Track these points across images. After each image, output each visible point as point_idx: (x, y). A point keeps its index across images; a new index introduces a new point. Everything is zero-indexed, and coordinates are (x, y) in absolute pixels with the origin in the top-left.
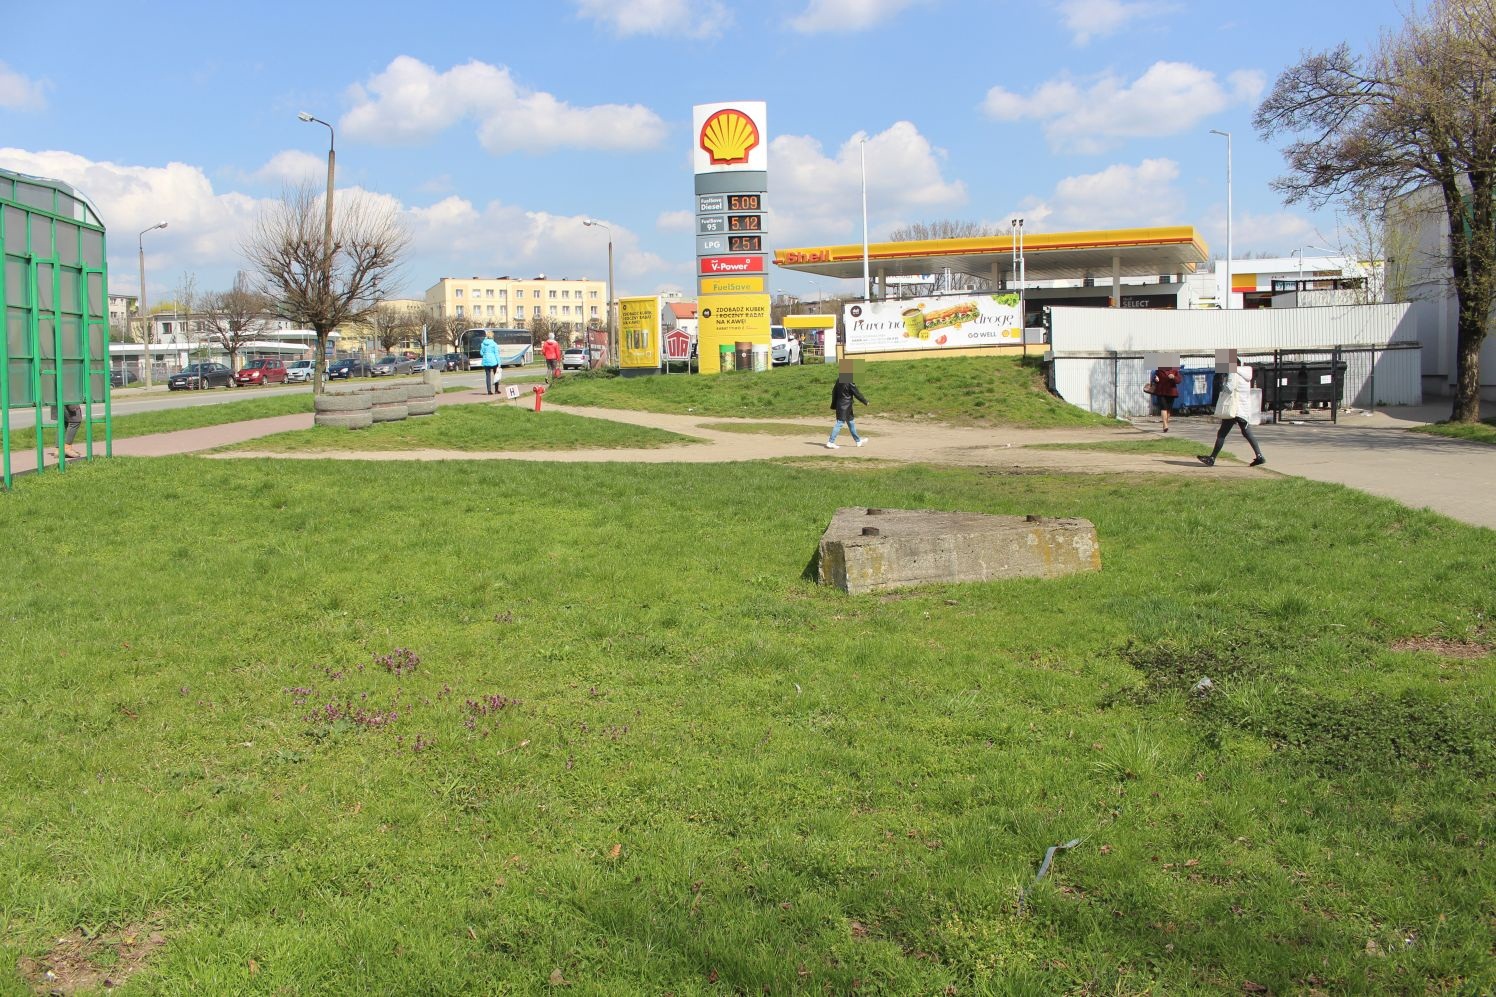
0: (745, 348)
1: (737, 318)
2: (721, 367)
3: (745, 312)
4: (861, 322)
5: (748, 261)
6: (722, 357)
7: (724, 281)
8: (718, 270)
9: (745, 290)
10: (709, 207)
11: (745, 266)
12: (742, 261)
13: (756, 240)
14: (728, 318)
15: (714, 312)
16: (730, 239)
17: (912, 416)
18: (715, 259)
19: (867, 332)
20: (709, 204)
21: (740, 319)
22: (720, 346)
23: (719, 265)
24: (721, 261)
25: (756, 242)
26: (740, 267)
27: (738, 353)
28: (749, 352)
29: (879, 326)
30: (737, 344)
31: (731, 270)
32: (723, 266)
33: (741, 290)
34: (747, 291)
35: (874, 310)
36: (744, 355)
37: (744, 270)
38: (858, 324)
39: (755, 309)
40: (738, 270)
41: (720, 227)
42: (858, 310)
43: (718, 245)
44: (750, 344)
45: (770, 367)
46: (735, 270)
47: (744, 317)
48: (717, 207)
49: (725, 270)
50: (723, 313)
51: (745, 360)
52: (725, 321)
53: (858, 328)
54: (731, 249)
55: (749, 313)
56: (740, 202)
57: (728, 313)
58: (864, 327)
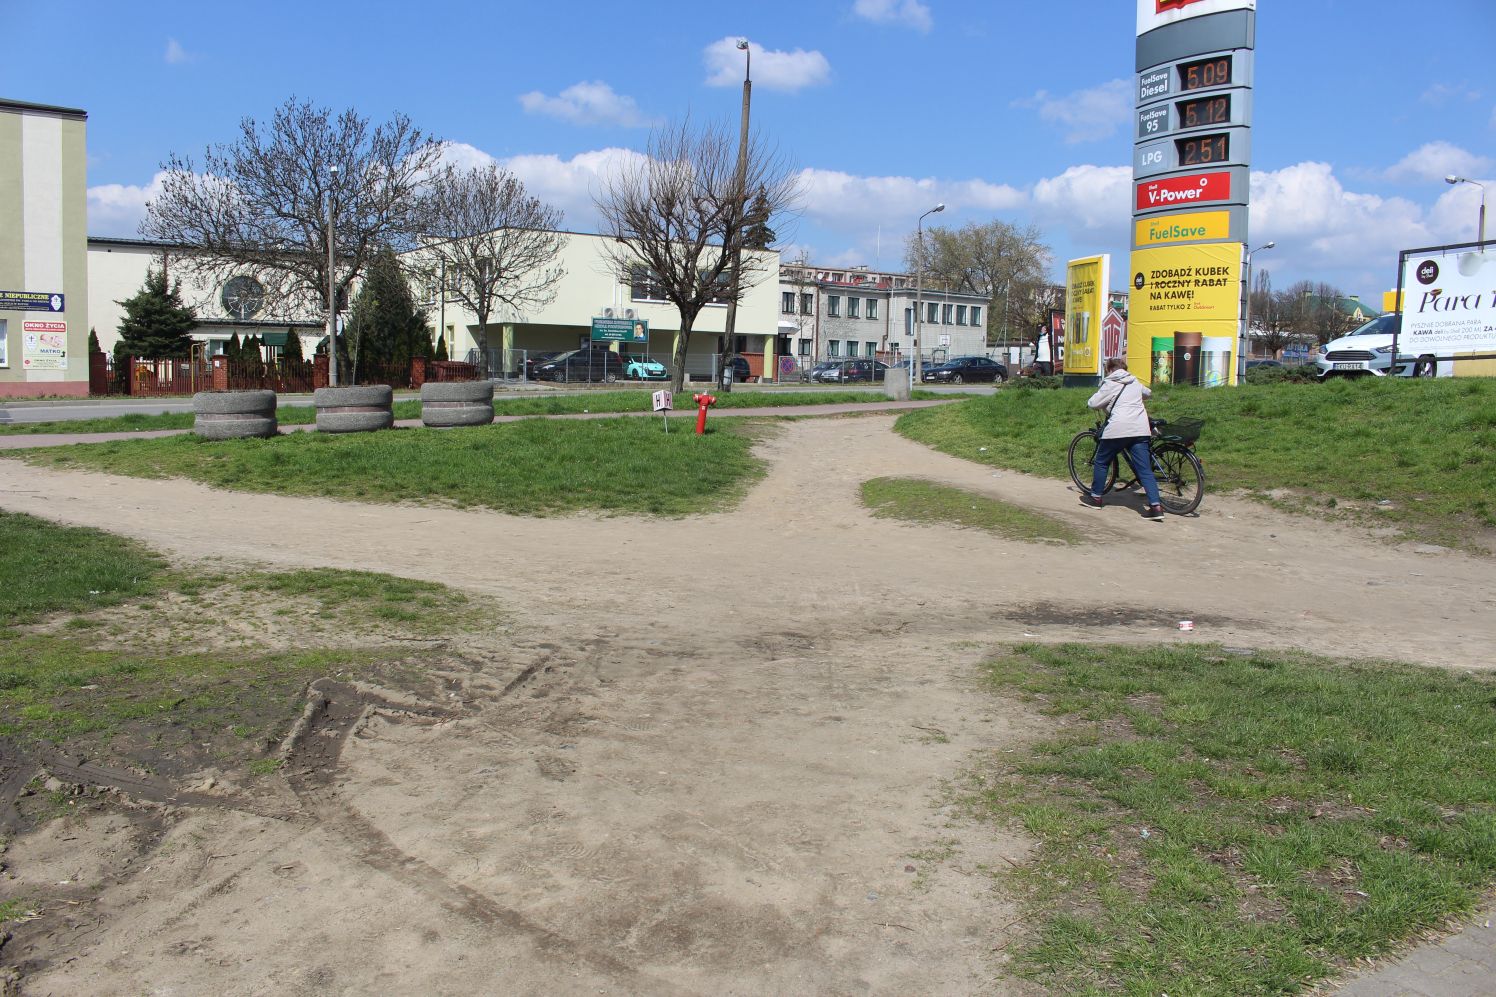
0: (1190, 344)
1: (1180, 289)
2: (1153, 376)
3: (1193, 277)
4: (1436, 293)
5: (1204, 182)
6: (1155, 359)
7: (1165, 222)
8: (1157, 203)
9: (1197, 236)
10: (1150, 92)
11: (1199, 191)
12: (1192, 183)
13: (1223, 141)
14: (1167, 289)
15: (1148, 280)
16: (1181, 145)
17: (1332, 504)
18: (1153, 184)
19: (1443, 316)
20: (1153, 85)
21: (1185, 289)
22: (1153, 340)
23: (1159, 194)
24: (1163, 185)
25: (1219, 145)
26: (1190, 193)
27: (1179, 351)
28: (1196, 351)
29: (1471, 302)
30: (1178, 336)
31: (1176, 201)
32: (1165, 194)
33: (1190, 237)
34: (1199, 237)
35: (1465, 267)
36: (1187, 356)
37: (1195, 200)
38: (1430, 297)
39: (1212, 271)
40: (1187, 200)
41: (1163, 123)
42: (1431, 270)
43: (1162, 158)
44: (1199, 335)
45: (1234, 381)
46: (1181, 201)
47: (1192, 285)
48: (1161, 88)
49: (1166, 201)
50: (1160, 280)
51: (1189, 367)
52: (1163, 295)
53: (1429, 306)
54: (1182, 163)
55: (1201, 278)
56: (1200, 75)
57: (1167, 280)
58: (1441, 304)
